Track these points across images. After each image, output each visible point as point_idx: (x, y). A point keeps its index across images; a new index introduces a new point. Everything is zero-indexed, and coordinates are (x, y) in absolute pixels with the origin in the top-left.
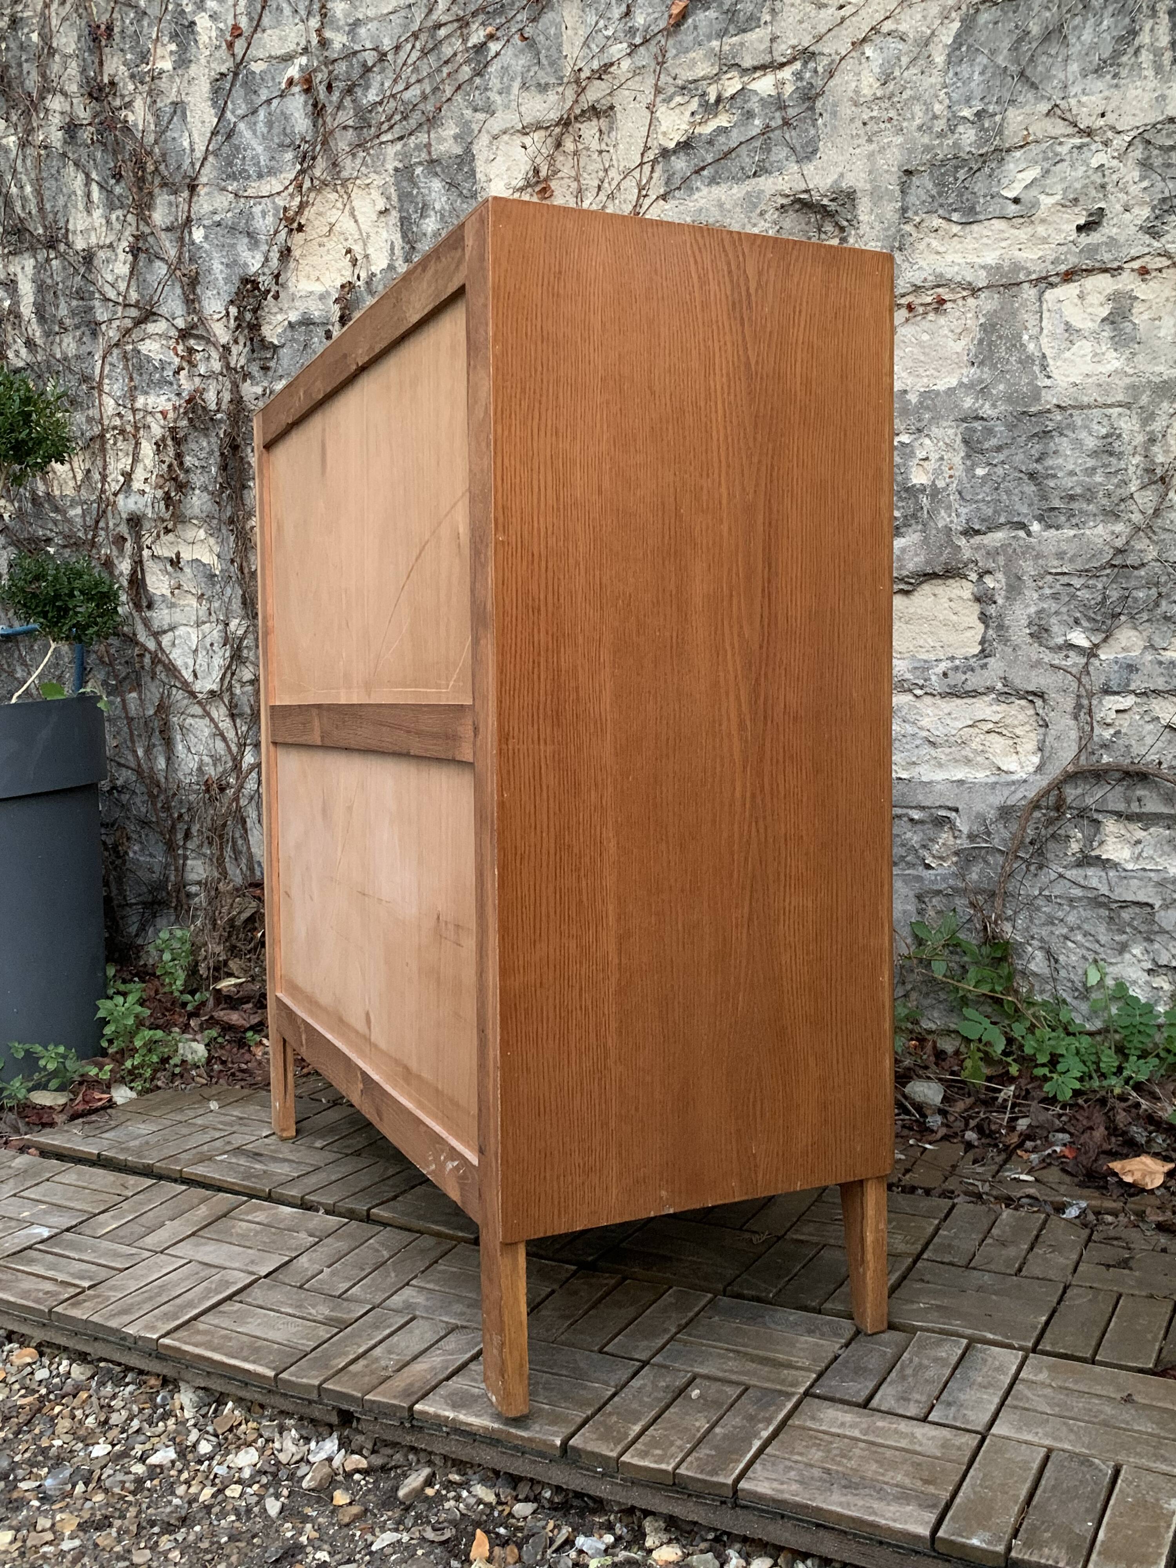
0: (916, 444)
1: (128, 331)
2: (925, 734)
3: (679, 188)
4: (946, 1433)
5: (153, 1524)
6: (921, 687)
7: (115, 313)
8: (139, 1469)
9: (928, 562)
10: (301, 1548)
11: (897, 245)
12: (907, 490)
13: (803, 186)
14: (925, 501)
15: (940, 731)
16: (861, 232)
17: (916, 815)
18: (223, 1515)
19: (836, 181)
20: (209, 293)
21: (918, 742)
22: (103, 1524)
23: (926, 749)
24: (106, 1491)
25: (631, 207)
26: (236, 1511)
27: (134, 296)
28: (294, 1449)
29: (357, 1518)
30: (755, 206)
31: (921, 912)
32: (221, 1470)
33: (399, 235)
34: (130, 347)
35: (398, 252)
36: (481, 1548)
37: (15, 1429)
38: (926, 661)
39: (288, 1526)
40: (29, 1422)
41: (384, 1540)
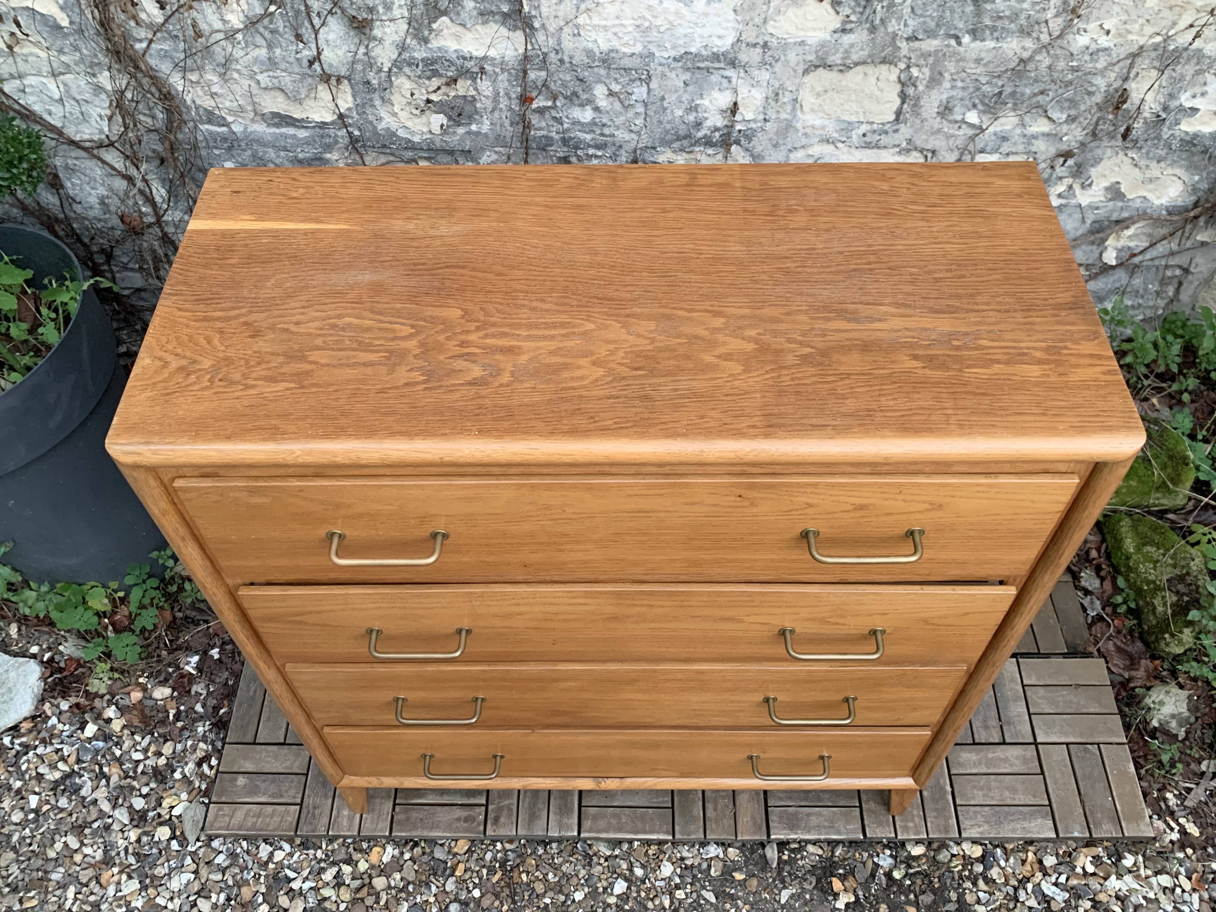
4: (1018, 750)
6: (843, 142)
8: (612, 900)
9: (869, 55)
26: (692, 907)
28: (691, 855)
29: (758, 886)
32: (661, 883)
36: (837, 885)
37: (510, 900)
38: (849, 123)
39: (728, 906)
40: (515, 893)
41: (785, 896)
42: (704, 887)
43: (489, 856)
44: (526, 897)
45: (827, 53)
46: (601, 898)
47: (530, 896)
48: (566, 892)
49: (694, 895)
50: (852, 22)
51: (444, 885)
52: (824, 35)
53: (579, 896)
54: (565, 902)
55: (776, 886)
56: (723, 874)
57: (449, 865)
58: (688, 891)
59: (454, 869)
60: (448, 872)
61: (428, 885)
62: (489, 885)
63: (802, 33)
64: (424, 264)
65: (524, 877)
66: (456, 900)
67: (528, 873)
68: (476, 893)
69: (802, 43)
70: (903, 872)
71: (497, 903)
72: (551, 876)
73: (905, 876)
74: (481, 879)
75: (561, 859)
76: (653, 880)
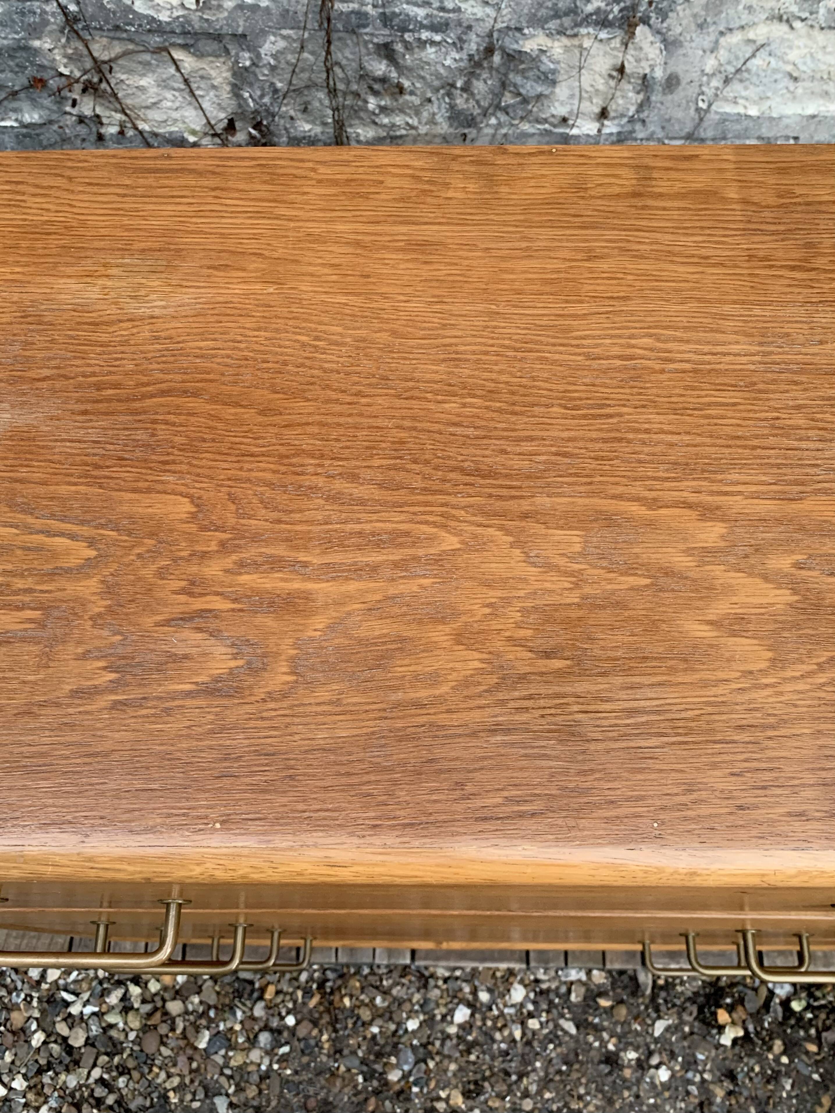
8: (453, 1030)
10: (616, 1055)
18: (543, 1046)
22: (479, 1088)
26: (548, 1039)
29: (627, 1015)
32: (511, 1010)
36: (723, 1017)
37: (330, 1028)
39: (591, 1038)
40: (337, 1020)
41: (659, 1027)
42: (562, 1016)
43: (304, 977)
44: (350, 1026)
46: (439, 1027)
47: (355, 1023)
48: (396, 1019)
49: (551, 1025)
51: (251, 1009)
53: (412, 1025)
54: (396, 1031)
55: (648, 1015)
56: (585, 998)
57: (257, 985)
58: (543, 1019)
59: (263, 990)
60: (256, 995)
61: (232, 1009)
62: (305, 1011)
64: (116, 386)
65: (347, 1002)
66: (266, 1028)
67: (351, 996)
68: (290, 1021)
70: (804, 1003)
71: (315, 1032)
72: (378, 1000)
73: (805, 1009)
74: (295, 1002)
75: (390, 981)
76: (501, 1006)
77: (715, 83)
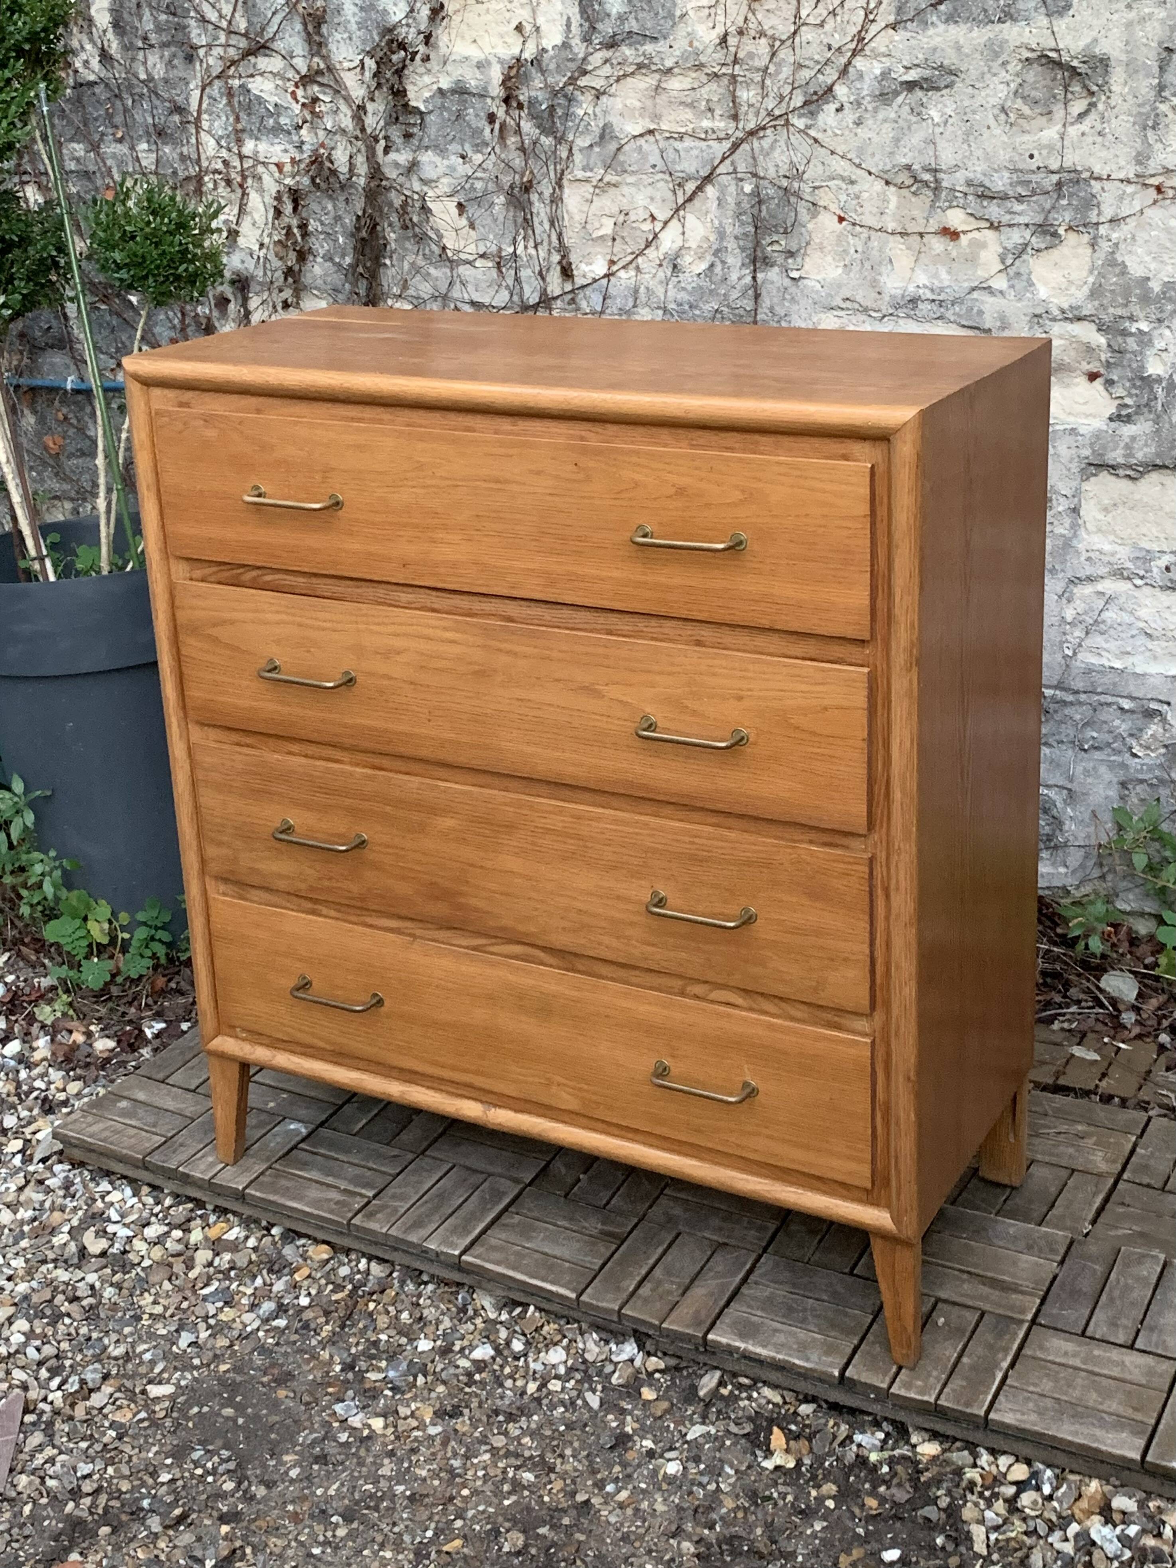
0: (1156, 333)
1: (233, 63)
2: (1142, 625)
3: (912, 20)
4: (1150, 1360)
5: (497, 1413)
6: (1142, 578)
7: (216, 38)
8: (464, 1363)
9: (1158, 455)
10: (629, 1437)
11: (1150, 123)
12: (1142, 379)
13: (1053, 45)
14: (1160, 392)
15: (1157, 625)
16: (1113, 104)
17: (1127, 704)
18: (552, 1407)
19: (1088, 46)
20: (338, 36)
21: (1134, 632)
22: (456, 1413)
23: (1142, 640)
24: (444, 1382)
25: (854, 30)
26: (562, 1403)
27: (242, 24)
28: (597, 1350)
29: (666, 1411)
30: (997, 55)
31: (1122, 798)
32: (538, 1367)
33: (577, 9)
34: (236, 83)
35: (575, 28)
36: (777, 1440)
37: (339, 1323)
38: (1148, 551)
39: (610, 1417)
40: (350, 1317)
41: (695, 1432)
42: (592, 1389)
43: (345, 1272)
44: (360, 1326)
45: (1104, 447)
46: (451, 1356)
47: (366, 1326)
48: (412, 1335)
49: (574, 1393)
50: (1126, 406)
51: (275, 1284)
52: (1099, 424)
53: (425, 1344)
54: (404, 1345)
55: (691, 1418)
56: (627, 1385)
57: (294, 1267)
58: (569, 1385)
59: (295, 1271)
60: (286, 1272)
61: (255, 1276)
62: (325, 1300)
63: (1071, 419)
65: (372, 1306)
66: (276, 1300)
67: (379, 1303)
68: (305, 1302)
69: (1073, 431)
71: (323, 1320)
72: (405, 1316)
73: (884, 1461)
74: (320, 1291)
75: (428, 1302)
76: (530, 1360)
77: (1078, 633)
